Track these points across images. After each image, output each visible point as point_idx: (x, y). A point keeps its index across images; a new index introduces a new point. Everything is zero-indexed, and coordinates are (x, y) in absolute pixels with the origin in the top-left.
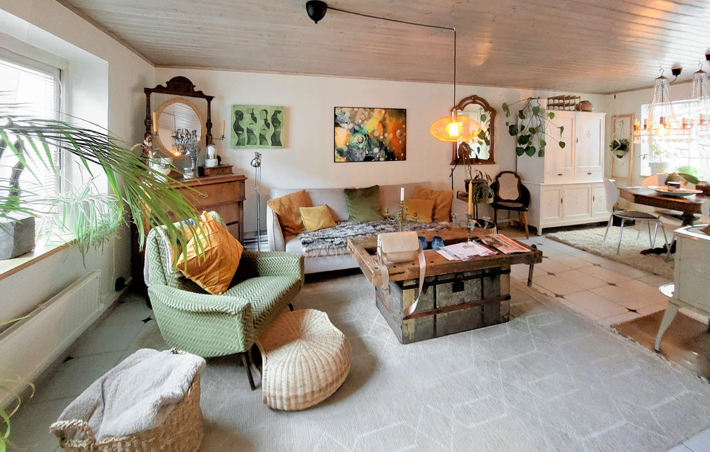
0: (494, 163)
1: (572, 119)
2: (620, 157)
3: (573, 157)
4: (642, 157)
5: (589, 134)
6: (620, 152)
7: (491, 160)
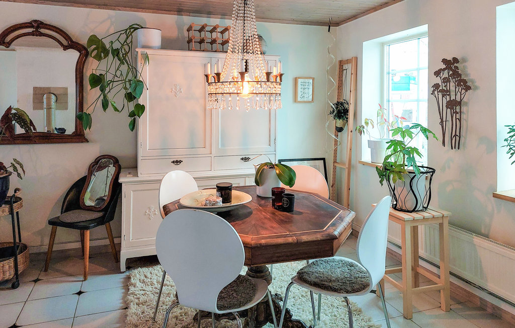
7: (79, 137)
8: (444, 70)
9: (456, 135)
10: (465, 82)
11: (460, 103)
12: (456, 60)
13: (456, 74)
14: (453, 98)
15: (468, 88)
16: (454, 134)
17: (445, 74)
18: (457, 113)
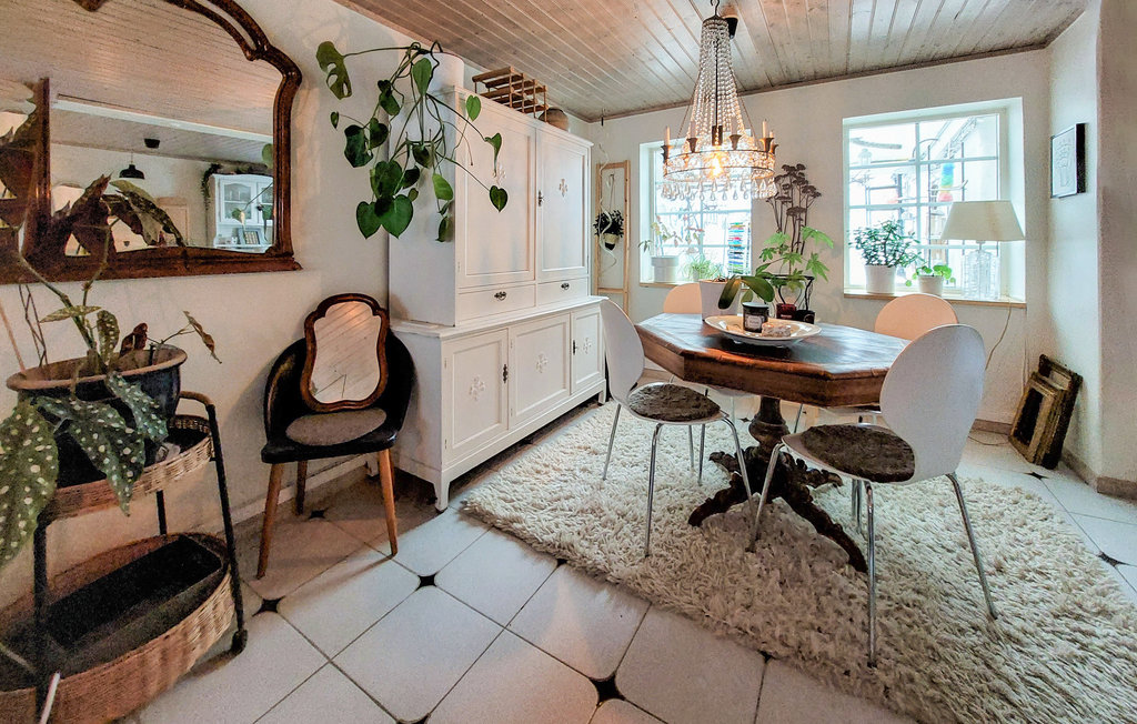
0: (295, 267)
1: (529, 138)
2: (610, 247)
3: (532, 244)
4: (642, 247)
5: (563, 188)
6: (611, 238)
7: (281, 257)
8: (785, 176)
9: (798, 243)
10: (813, 188)
11: (805, 210)
12: (801, 167)
13: (801, 180)
14: (796, 204)
15: (817, 195)
16: (796, 240)
17: (787, 181)
18: (800, 219)
